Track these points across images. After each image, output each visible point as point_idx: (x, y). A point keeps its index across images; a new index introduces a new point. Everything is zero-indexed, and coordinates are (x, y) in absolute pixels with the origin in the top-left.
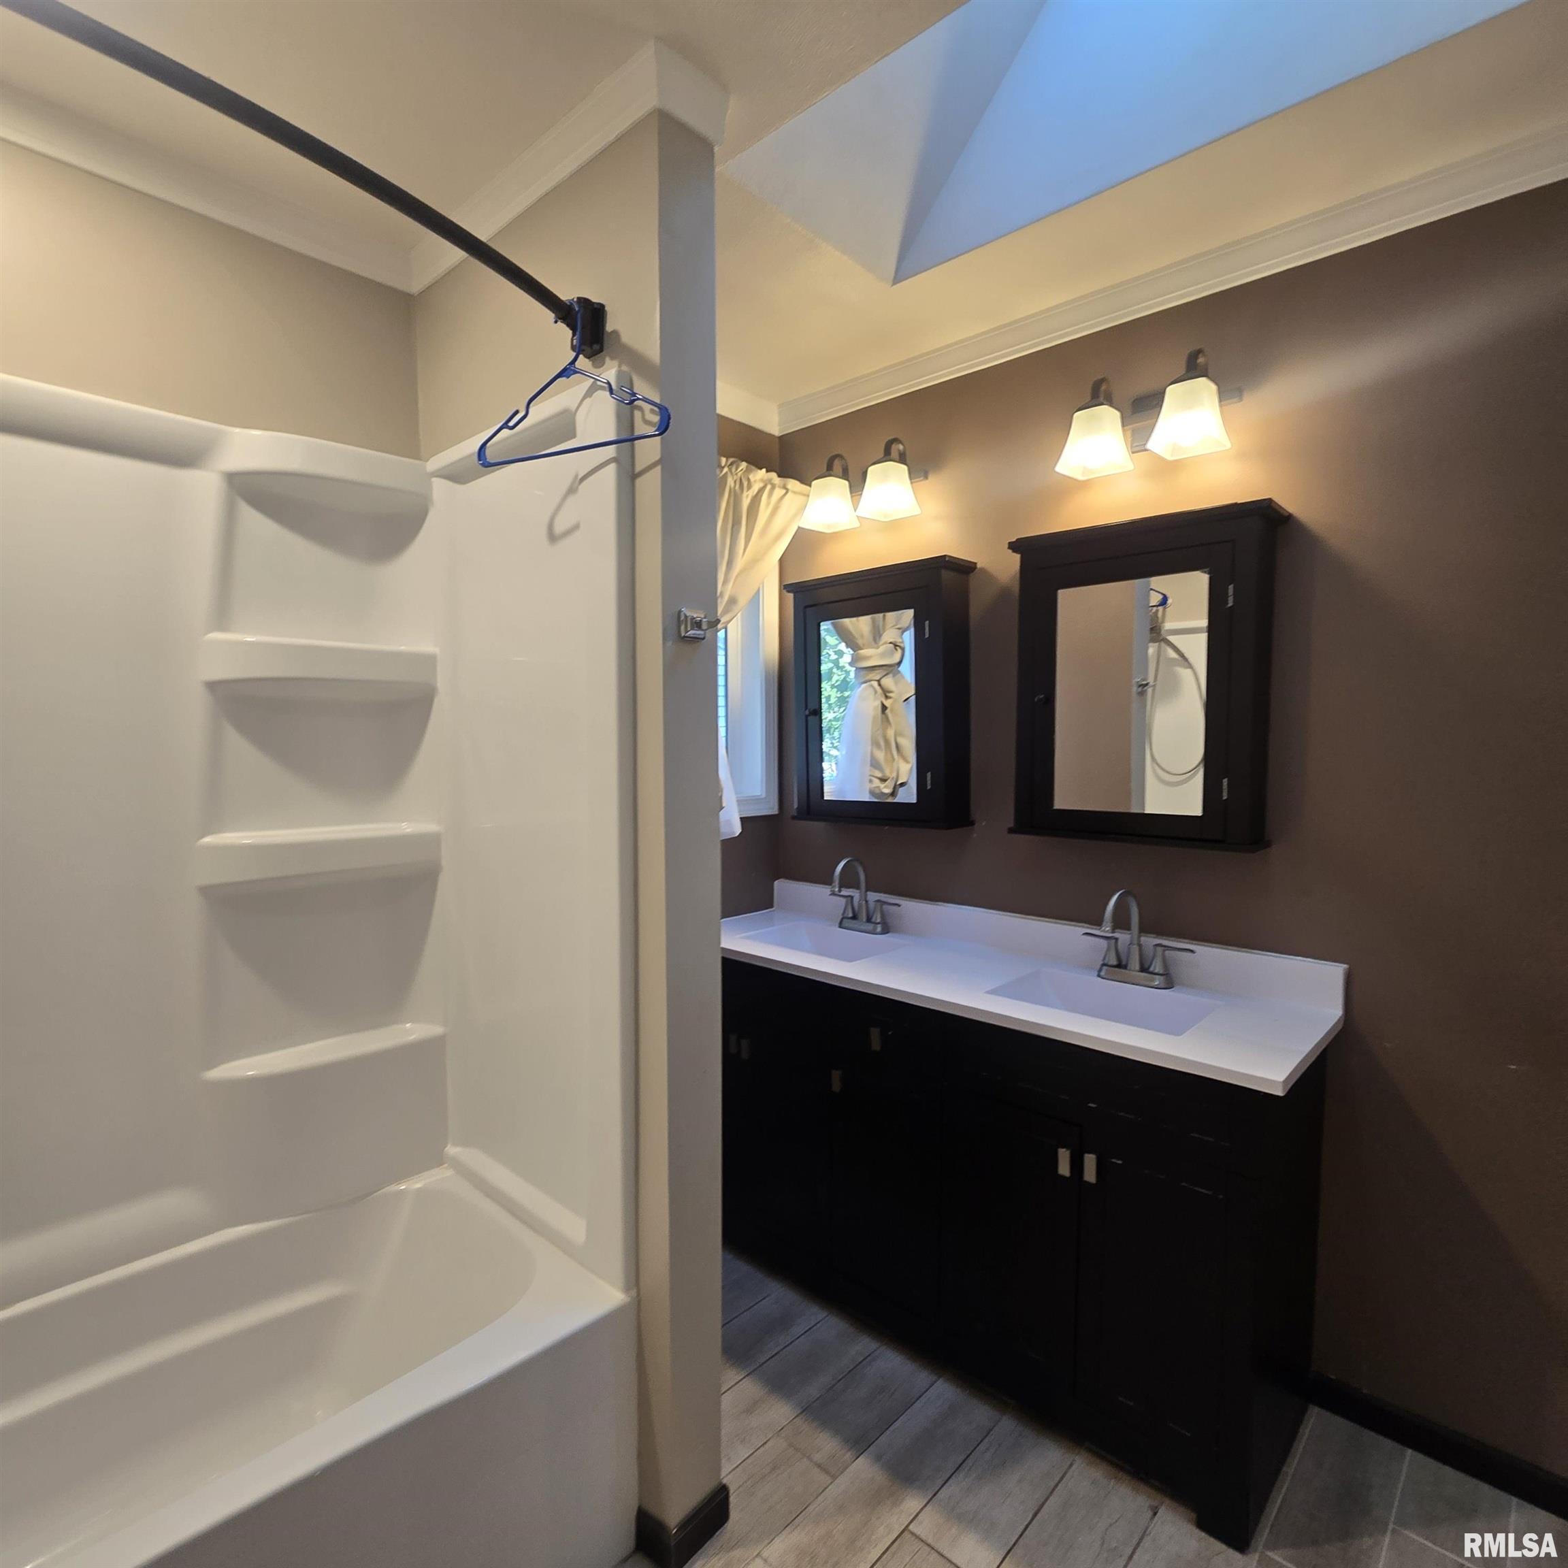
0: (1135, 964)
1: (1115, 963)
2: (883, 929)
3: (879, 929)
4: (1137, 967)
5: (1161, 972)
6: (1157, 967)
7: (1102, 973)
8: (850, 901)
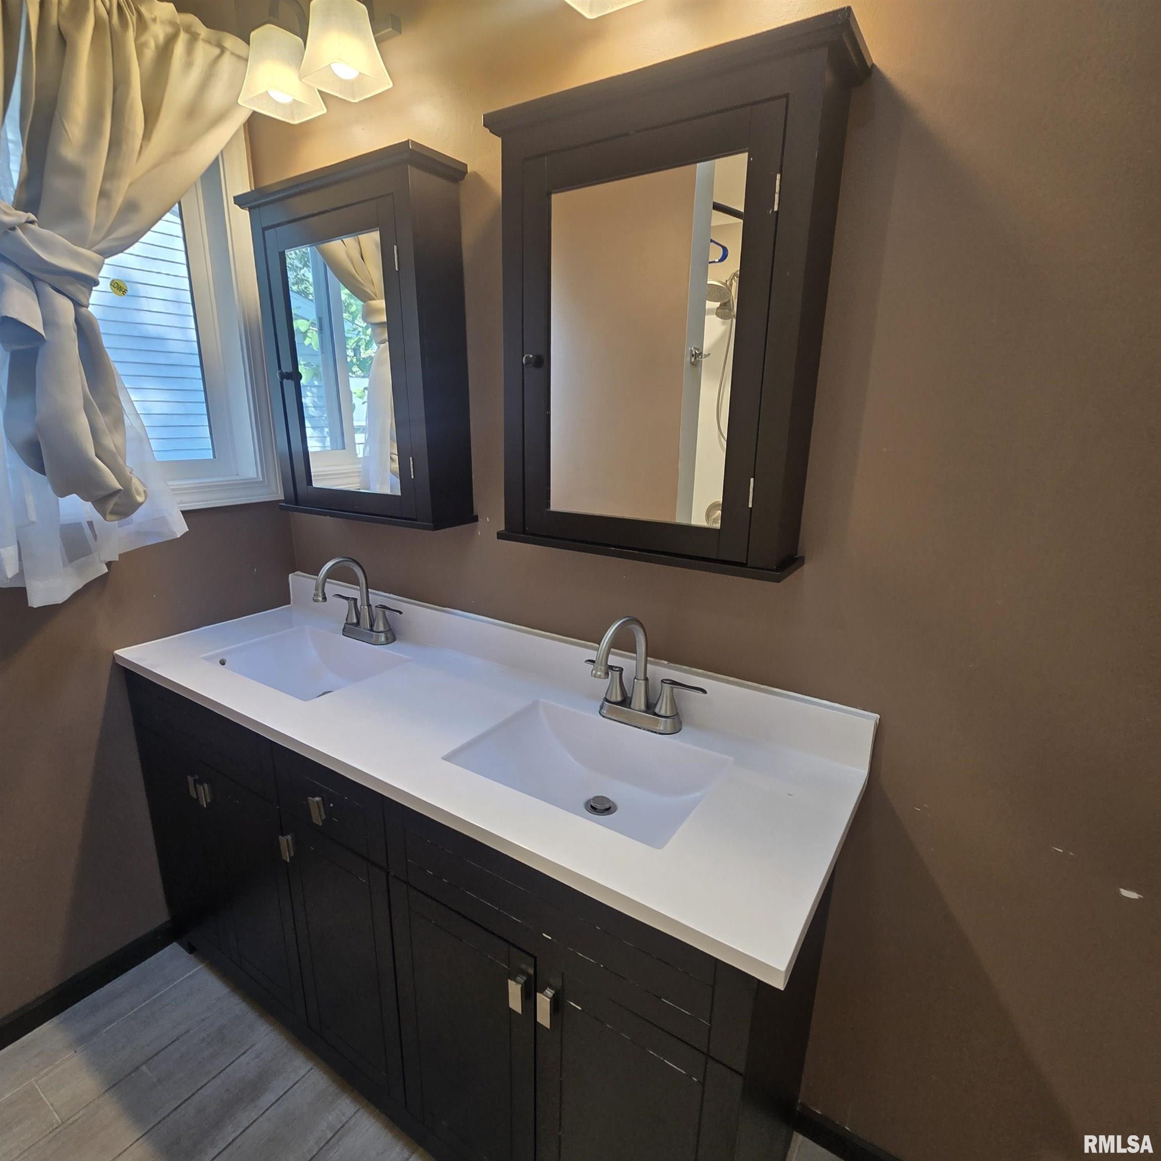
0: (639, 701)
1: (619, 699)
2: (387, 638)
3: (382, 638)
4: (643, 707)
5: (668, 714)
6: (663, 708)
7: (604, 712)
8: (353, 605)
